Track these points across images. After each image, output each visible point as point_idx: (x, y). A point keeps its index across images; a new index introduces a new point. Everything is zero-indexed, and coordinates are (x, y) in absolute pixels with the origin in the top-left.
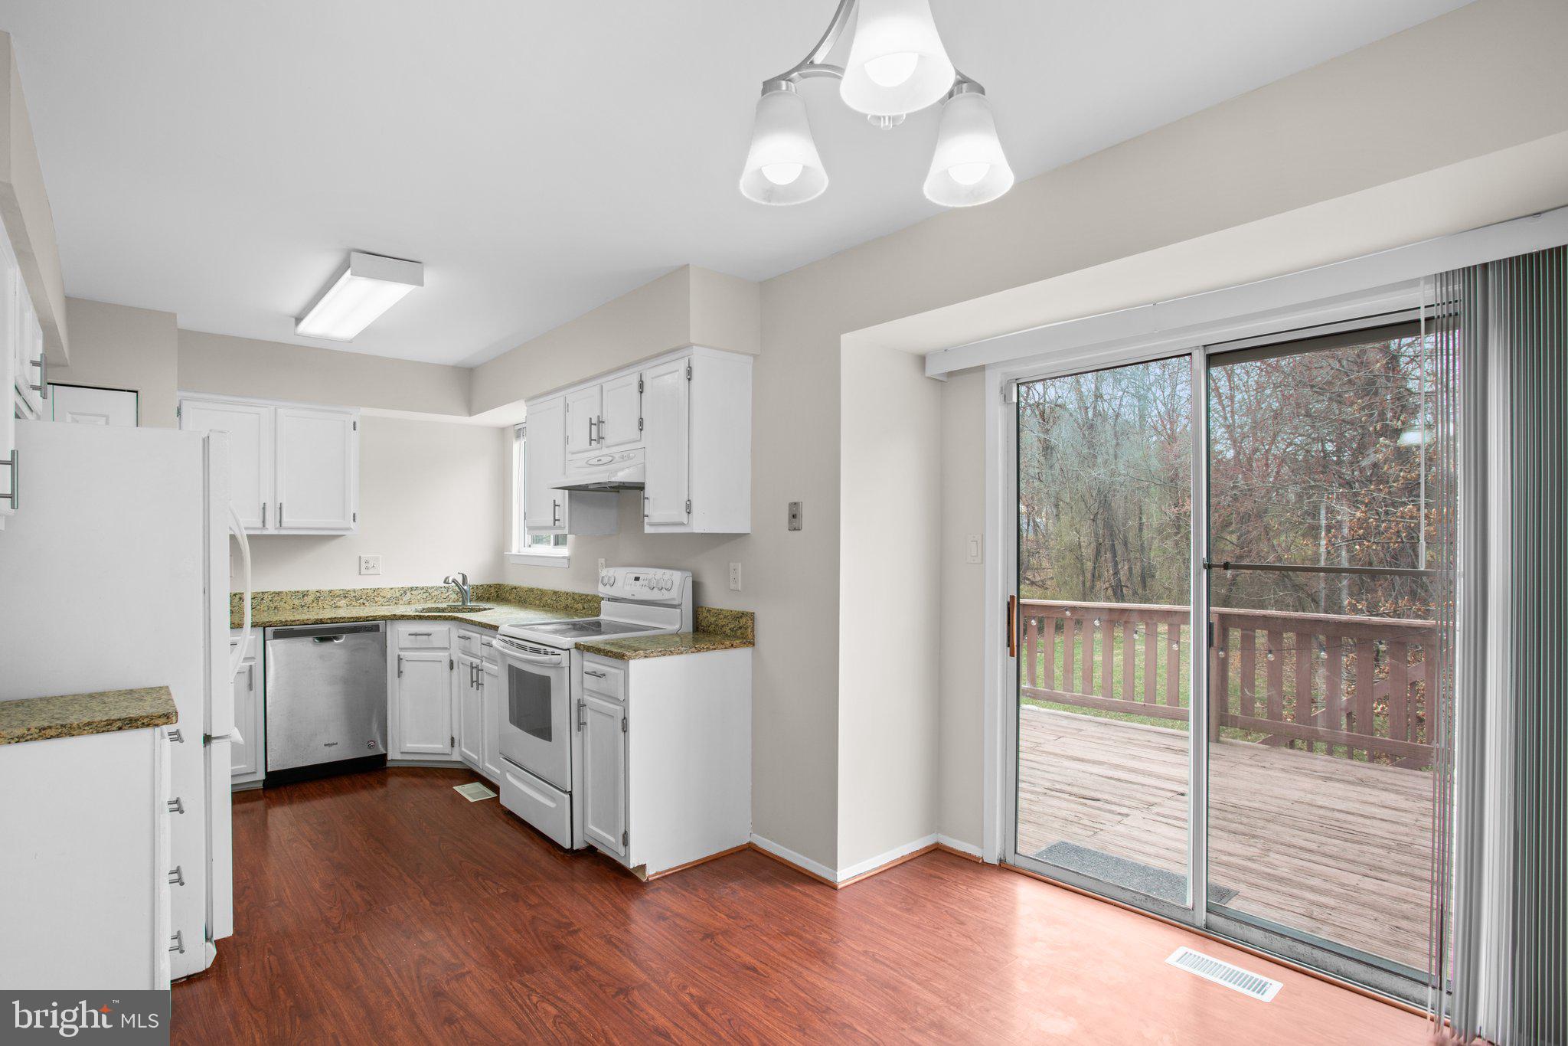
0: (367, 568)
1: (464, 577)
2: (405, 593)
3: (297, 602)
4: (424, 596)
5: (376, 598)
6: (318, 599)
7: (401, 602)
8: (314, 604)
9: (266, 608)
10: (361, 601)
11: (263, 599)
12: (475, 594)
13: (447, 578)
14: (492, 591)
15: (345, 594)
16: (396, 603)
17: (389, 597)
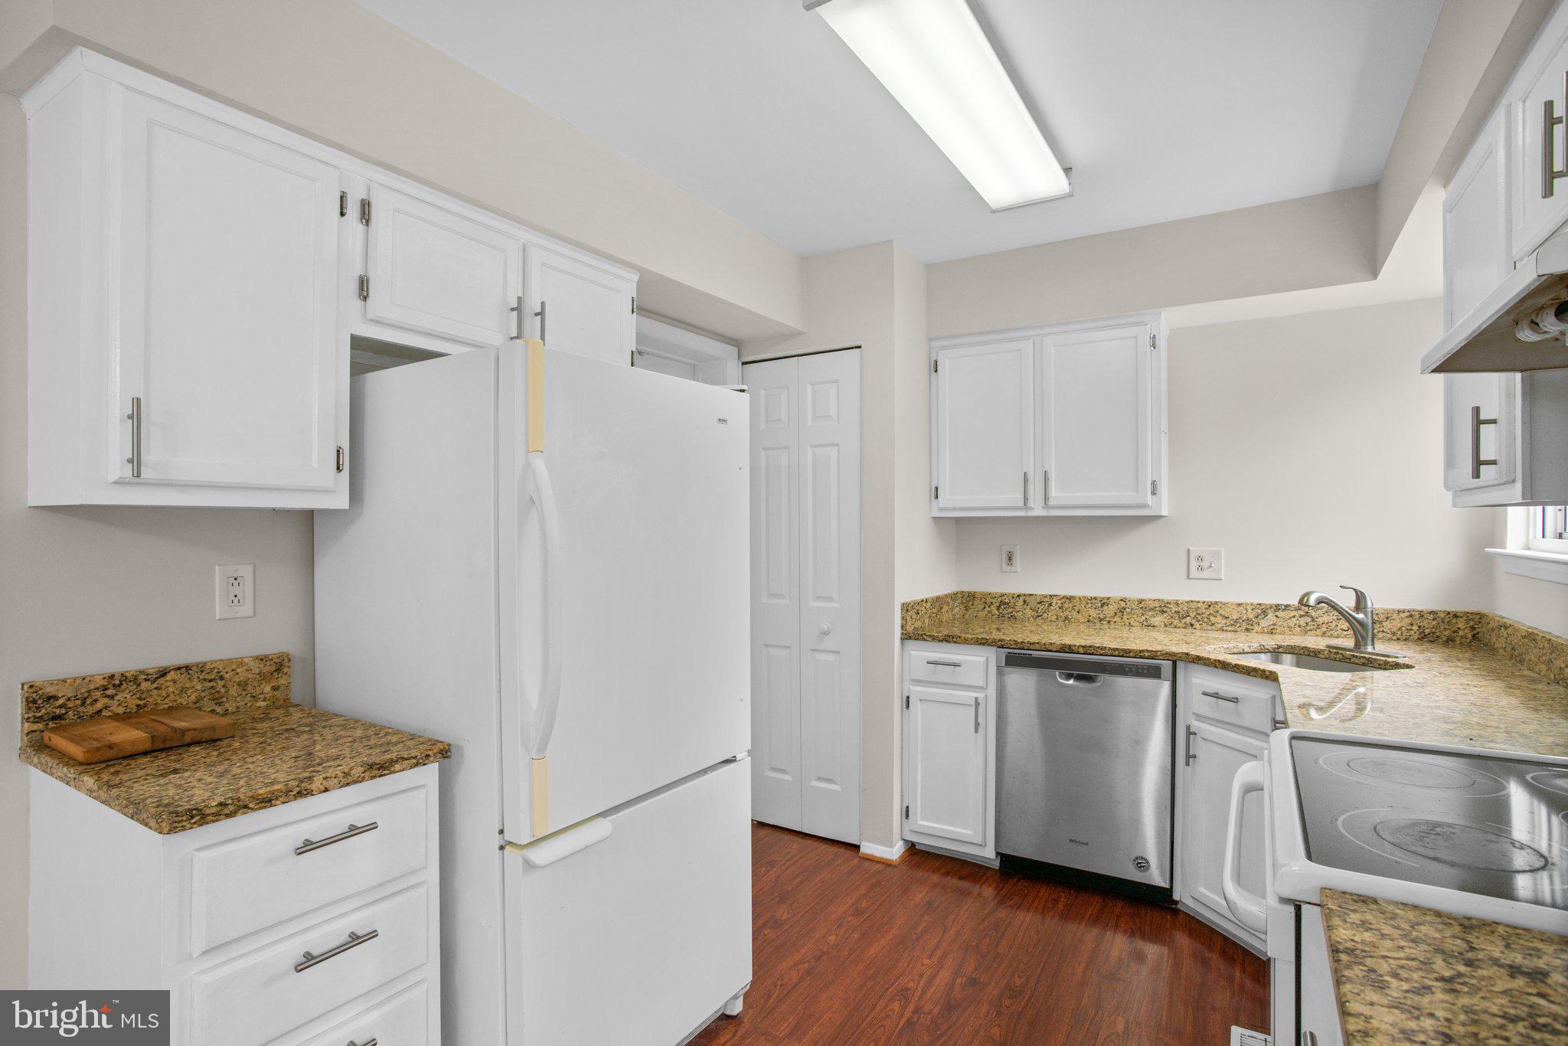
0: (1200, 568)
1: (1360, 598)
2: (1265, 613)
3: (1093, 613)
4: (1302, 622)
5: (1212, 618)
6: (1122, 610)
7: (1256, 628)
8: (1117, 619)
9: (1054, 618)
10: (1188, 620)
11: (1050, 605)
12: (1415, 628)
13: (1307, 594)
14: (1460, 625)
15: (1163, 607)
16: (1247, 629)
17: (1235, 617)
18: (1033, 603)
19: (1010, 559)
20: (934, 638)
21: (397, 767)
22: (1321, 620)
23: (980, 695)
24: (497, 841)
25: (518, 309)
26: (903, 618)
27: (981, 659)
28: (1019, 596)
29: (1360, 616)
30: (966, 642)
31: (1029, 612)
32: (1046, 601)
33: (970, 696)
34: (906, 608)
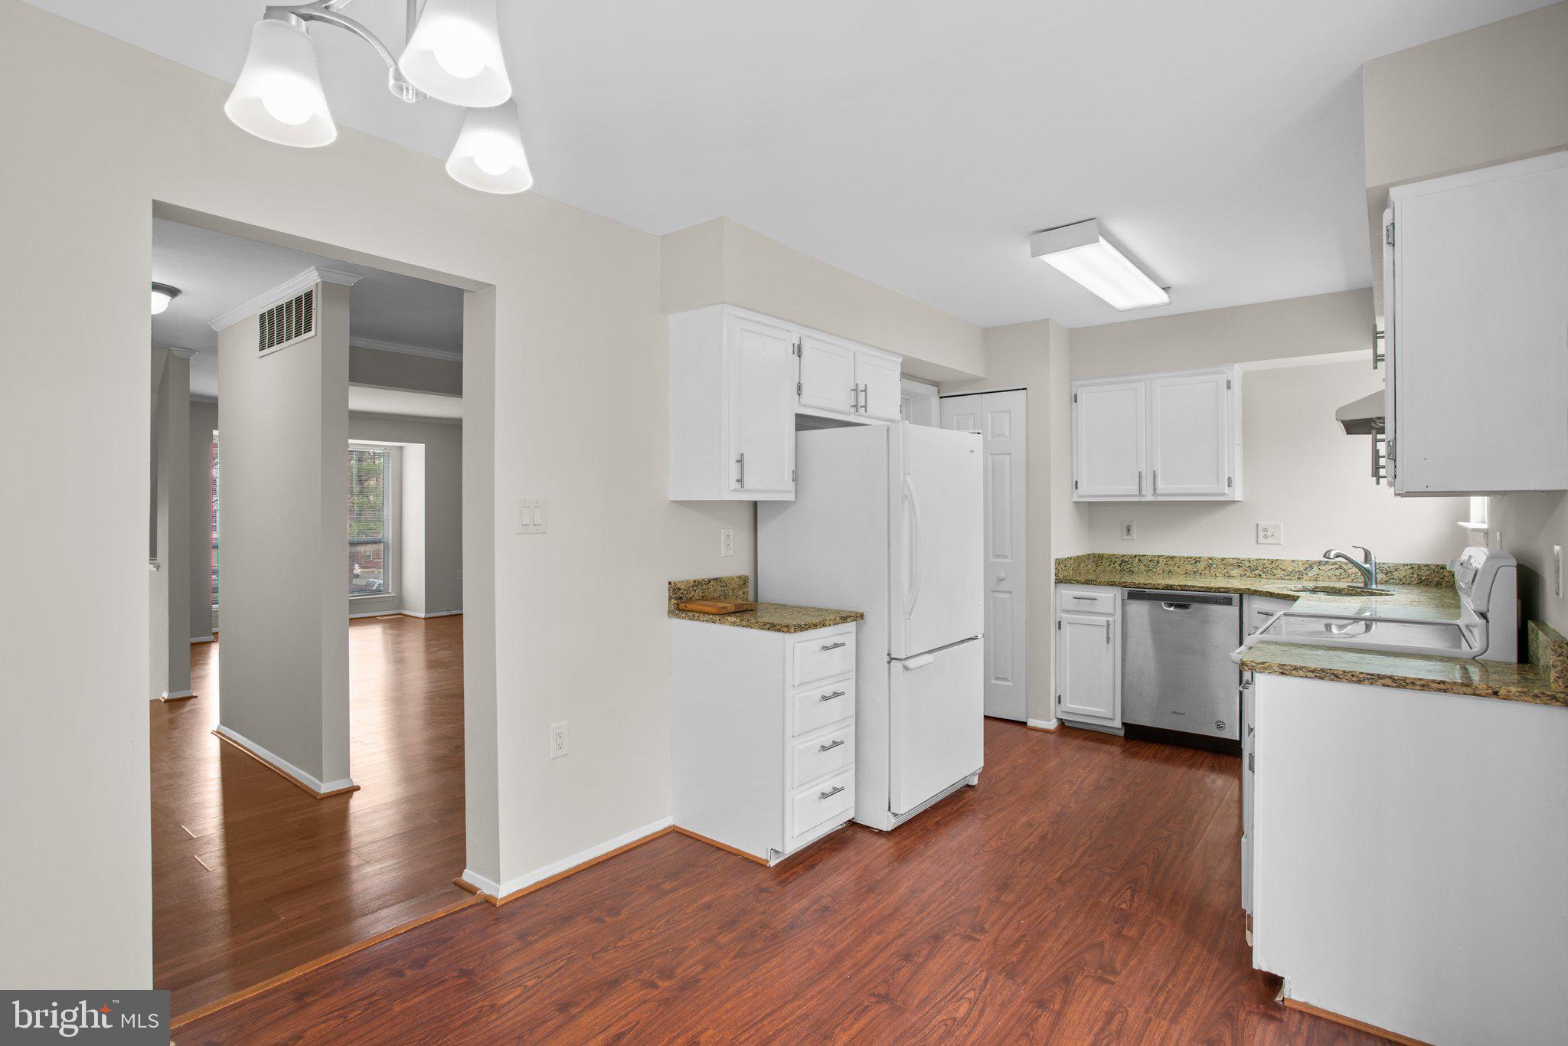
0: (1266, 537)
1: (1367, 555)
2: (1311, 567)
3: (1189, 568)
4: (1337, 572)
5: (1274, 571)
6: (1210, 566)
7: (1305, 577)
8: (1207, 572)
9: (1161, 571)
10: (1257, 572)
11: (1158, 562)
13: (1328, 552)
15: (1239, 563)
16: (1299, 578)
17: (1290, 570)
18: (1145, 562)
19: (1128, 530)
20: (1078, 582)
21: (849, 620)
22: (1350, 571)
23: (1111, 619)
24: (887, 659)
25: (856, 390)
26: (1056, 569)
27: (1111, 595)
28: (1135, 556)
29: (1367, 566)
30: (1100, 584)
31: (1143, 568)
32: (1155, 560)
33: (1103, 620)
34: (1058, 562)
